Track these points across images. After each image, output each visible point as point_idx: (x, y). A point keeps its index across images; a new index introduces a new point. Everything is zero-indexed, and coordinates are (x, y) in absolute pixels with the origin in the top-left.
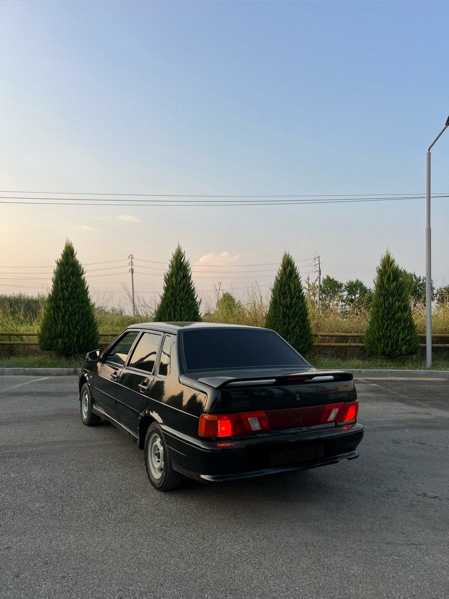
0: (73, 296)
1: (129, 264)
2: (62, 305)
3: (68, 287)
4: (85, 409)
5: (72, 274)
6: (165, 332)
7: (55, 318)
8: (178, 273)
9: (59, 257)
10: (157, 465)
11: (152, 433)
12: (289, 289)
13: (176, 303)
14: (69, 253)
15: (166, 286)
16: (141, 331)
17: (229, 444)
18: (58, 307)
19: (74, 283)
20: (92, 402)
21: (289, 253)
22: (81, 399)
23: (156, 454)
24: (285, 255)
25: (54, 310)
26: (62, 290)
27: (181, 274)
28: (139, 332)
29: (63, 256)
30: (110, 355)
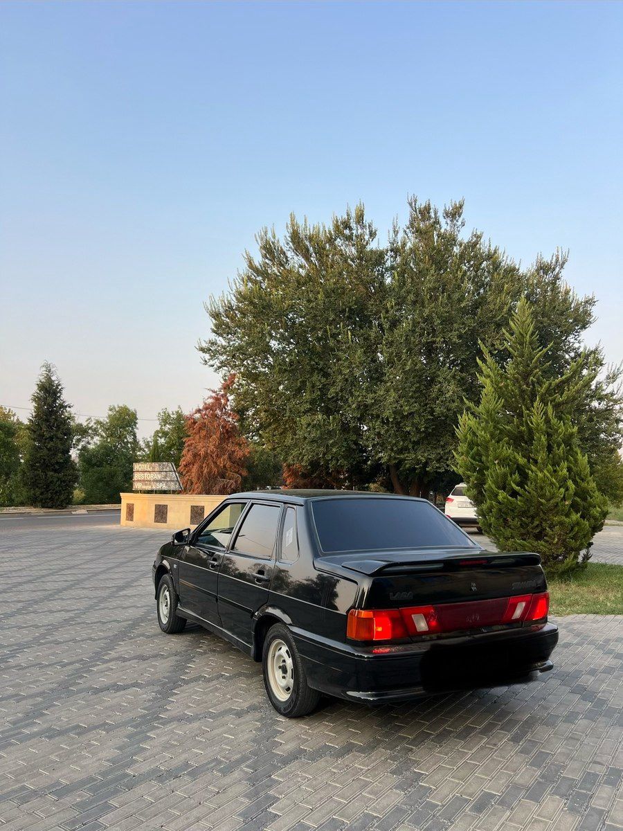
4: (164, 611)
6: (285, 503)
10: (283, 683)
11: (275, 638)
16: (249, 503)
17: (388, 650)
20: (176, 599)
22: (157, 597)
23: (280, 667)
28: (246, 503)
30: (202, 536)
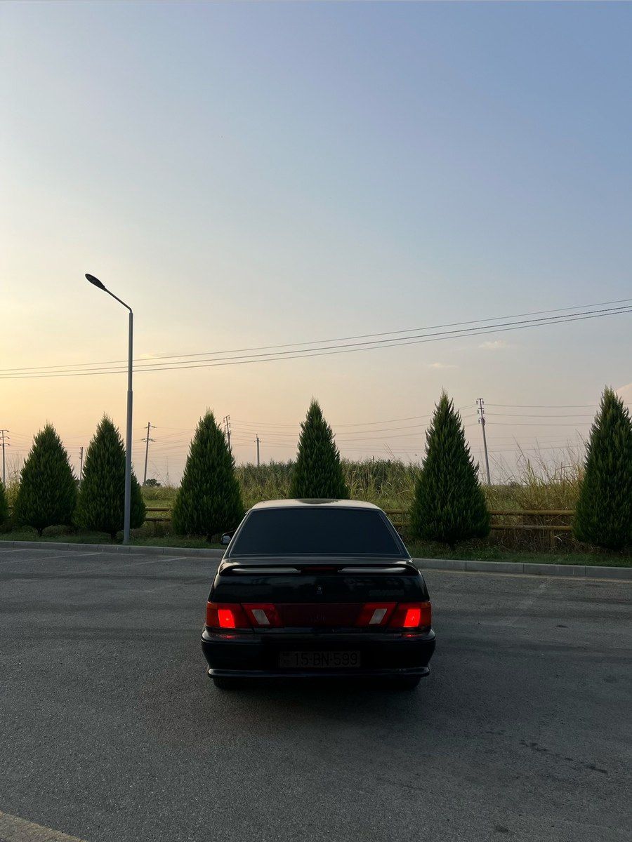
0: (318, 465)
1: (478, 411)
2: (305, 475)
3: (312, 453)
5: (318, 438)
7: (298, 492)
8: (442, 429)
9: (304, 419)
12: (612, 444)
13: (439, 470)
14: (315, 413)
15: (428, 447)
18: (302, 478)
19: (319, 449)
21: (611, 389)
24: (607, 392)
25: (298, 482)
26: (307, 457)
27: (446, 431)
29: (309, 418)
